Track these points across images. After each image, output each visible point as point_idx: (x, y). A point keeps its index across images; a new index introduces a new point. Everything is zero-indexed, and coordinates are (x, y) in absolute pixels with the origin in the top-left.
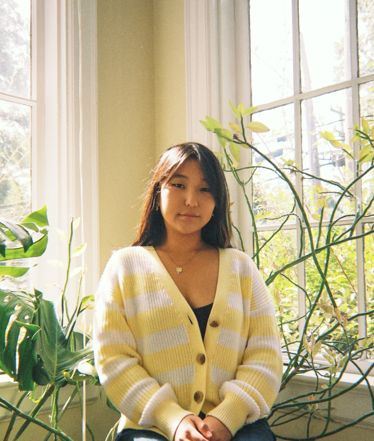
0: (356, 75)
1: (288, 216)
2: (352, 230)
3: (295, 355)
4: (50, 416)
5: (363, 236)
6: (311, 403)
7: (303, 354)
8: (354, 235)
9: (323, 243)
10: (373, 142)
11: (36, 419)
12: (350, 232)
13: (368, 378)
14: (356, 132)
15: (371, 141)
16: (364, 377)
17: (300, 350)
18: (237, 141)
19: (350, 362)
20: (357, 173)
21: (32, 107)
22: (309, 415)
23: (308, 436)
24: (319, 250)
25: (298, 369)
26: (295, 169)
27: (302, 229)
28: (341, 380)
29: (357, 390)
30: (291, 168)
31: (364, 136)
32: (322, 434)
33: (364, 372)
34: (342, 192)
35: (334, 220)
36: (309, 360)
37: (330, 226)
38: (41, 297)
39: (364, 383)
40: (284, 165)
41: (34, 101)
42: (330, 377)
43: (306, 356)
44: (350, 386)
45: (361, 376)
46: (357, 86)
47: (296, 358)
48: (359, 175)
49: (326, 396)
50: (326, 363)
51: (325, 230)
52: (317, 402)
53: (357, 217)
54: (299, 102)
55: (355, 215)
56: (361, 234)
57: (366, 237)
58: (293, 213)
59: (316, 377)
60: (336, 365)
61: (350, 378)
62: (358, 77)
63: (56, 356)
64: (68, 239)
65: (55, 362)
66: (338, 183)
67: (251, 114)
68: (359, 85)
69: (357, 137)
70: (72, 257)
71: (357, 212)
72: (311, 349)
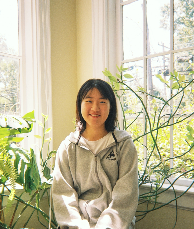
0: (172, 49)
1: (140, 113)
2: (168, 121)
3: (142, 176)
4: (36, 203)
5: (173, 125)
6: (148, 196)
7: (146, 175)
9: (155, 127)
10: (178, 81)
11: (30, 205)
12: (167, 122)
14: (171, 76)
15: (177, 80)
16: (172, 185)
17: (144, 174)
18: (119, 82)
19: (166, 179)
20: (171, 96)
21: (19, 59)
22: (147, 202)
23: (147, 210)
24: (153, 130)
25: (143, 182)
26: (143, 92)
27: (146, 119)
28: (162, 187)
29: (168, 191)
30: (142, 91)
31: (175, 78)
32: (153, 209)
33: (172, 183)
34: (165, 103)
35: (160, 117)
36: (148, 178)
37: (159, 119)
38: (33, 152)
39: (171, 188)
40: (139, 90)
41: (21, 57)
42: (156, 185)
43: (147, 176)
45: (170, 185)
46: (172, 54)
47: (143, 177)
48: (172, 97)
49: (155, 194)
50: (156, 179)
52: (152, 196)
53: (171, 116)
54: (146, 59)
55: (170, 115)
56: (172, 124)
57: (174, 125)
58: (142, 112)
59: (151, 185)
60: (160, 180)
62: (173, 50)
63: (39, 178)
64: (43, 126)
65: (39, 180)
66: (163, 99)
67: (123, 64)
68: (173, 53)
69: (172, 78)
70: (45, 133)
71: (171, 113)
72: (149, 173)
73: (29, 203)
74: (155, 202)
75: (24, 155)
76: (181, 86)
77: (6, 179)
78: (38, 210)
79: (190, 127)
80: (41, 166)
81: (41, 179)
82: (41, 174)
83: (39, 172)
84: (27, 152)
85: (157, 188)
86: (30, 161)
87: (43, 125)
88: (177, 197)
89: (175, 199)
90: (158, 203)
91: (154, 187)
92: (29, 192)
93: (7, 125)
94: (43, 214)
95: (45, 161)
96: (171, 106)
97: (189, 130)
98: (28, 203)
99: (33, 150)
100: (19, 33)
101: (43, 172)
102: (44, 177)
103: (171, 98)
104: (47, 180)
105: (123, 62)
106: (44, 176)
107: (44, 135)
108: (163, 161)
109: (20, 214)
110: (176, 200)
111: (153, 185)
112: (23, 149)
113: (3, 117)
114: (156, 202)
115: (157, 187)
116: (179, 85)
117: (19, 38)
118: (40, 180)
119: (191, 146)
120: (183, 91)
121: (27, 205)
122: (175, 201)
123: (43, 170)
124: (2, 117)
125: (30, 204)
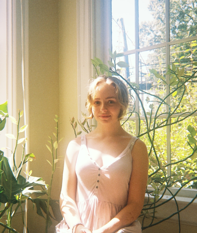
2: (167, 120)
8: (169, 123)
9: (151, 128)
13: (176, 197)
14: (169, 70)
15: (176, 75)
16: (174, 197)
18: (111, 71)
19: (167, 190)
20: (170, 91)
23: (143, 227)
24: (150, 131)
31: (173, 72)
32: (150, 225)
33: (174, 194)
35: (157, 116)
37: (155, 119)
38: (3, 154)
39: (173, 199)
42: (155, 196)
44: (166, 201)
45: (172, 196)
46: (168, 46)
49: (153, 206)
50: (153, 189)
55: (168, 113)
58: (134, 111)
59: (148, 196)
64: (17, 123)
66: (158, 97)
68: (170, 45)
69: (169, 72)
70: (19, 132)
71: (169, 111)
78: (10, 229)
79: (192, 127)
88: (179, 210)
89: (177, 211)
90: (156, 218)
91: (152, 199)
97: (189, 131)
99: (2, 152)
103: (169, 94)
107: (18, 133)
108: (162, 167)
110: (178, 213)
111: (150, 196)
114: (154, 217)
119: (194, 150)
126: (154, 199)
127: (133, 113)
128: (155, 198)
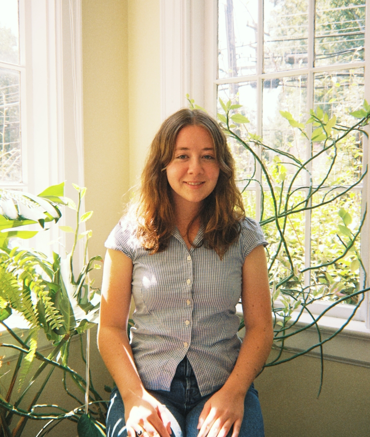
0: (312, 65)
1: (250, 180)
2: (307, 201)
8: (309, 206)
9: (282, 210)
10: (325, 126)
12: (305, 203)
13: (318, 322)
14: (311, 117)
15: (323, 125)
20: (312, 153)
24: (279, 217)
26: (259, 143)
28: (299, 321)
30: (256, 141)
31: (318, 120)
34: (300, 166)
35: (291, 192)
37: (288, 196)
39: (315, 325)
40: (251, 138)
42: (284, 317)
44: (308, 325)
46: (312, 75)
50: (283, 306)
51: (284, 199)
53: (311, 190)
54: (261, 81)
55: (309, 188)
58: (254, 178)
59: (274, 317)
61: (306, 319)
62: (314, 67)
63: (69, 308)
64: (77, 209)
65: (69, 314)
66: (293, 156)
67: (217, 85)
68: (314, 73)
69: (312, 120)
70: (79, 223)
71: (310, 185)
72: (272, 295)
73: (50, 359)
74: (280, 348)
75: (41, 266)
76: (329, 136)
77: (7, 313)
78: (66, 370)
79: (345, 211)
80: (72, 285)
81: (74, 312)
82: (74, 302)
83: (68, 297)
84: (44, 259)
85: (285, 323)
86: (55, 278)
87: (76, 206)
88: (322, 341)
89: (320, 343)
90: (286, 349)
91: (280, 320)
92: (53, 339)
93: (18, 215)
94: (73, 377)
95: (81, 276)
96: (309, 172)
97: (341, 217)
98: (48, 358)
99: (57, 256)
100: (19, 20)
101: (76, 298)
102: (79, 307)
103: (311, 157)
104: (85, 313)
105: (218, 83)
106: (78, 304)
108: (298, 274)
109: (33, 380)
110: (321, 345)
111: (278, 316)
112: (36, 252)
113: (8, 198)
114: (283, 348)
115: (286, 320)
116: (324, 133)
117: (19, 30)
118: (72, 313)
119: (348, 247)
120: (335, 147)
121: (47, 362)
122: (319, 347)
123: (77, 293)
124: (6, 198)
125: (53, 360)
126: (283, 321)
127: (251, 181)
128: (285, 320)
